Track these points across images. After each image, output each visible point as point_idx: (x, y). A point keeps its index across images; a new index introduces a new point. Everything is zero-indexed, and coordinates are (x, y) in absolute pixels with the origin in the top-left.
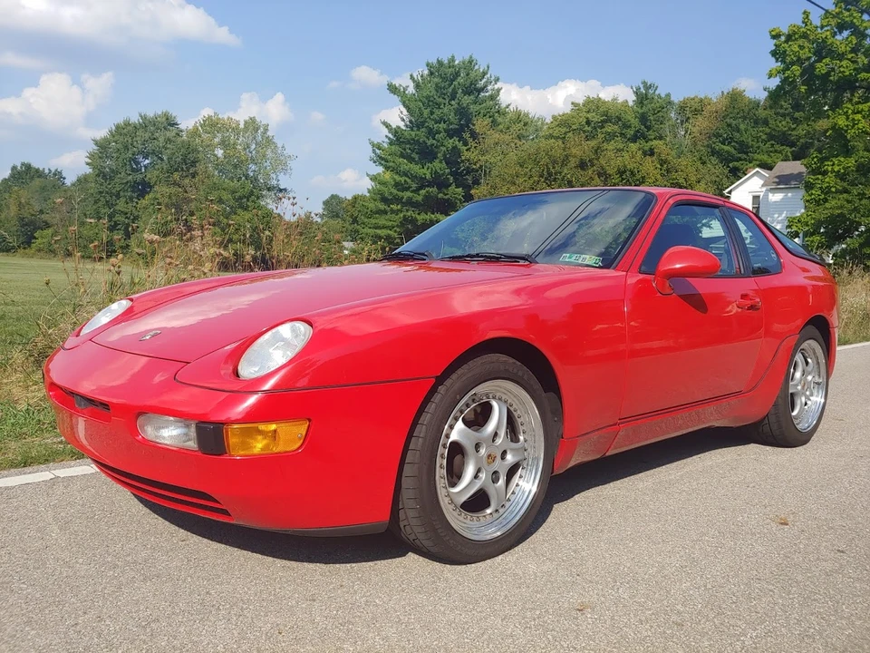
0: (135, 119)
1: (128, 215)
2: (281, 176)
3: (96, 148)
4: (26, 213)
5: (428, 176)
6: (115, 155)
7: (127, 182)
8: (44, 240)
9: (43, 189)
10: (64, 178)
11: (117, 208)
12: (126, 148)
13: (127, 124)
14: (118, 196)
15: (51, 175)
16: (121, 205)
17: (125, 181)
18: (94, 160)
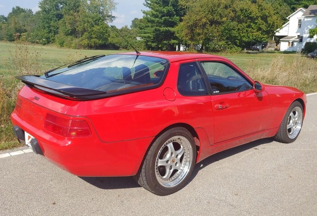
1: (55, 27)
2: (113, 11)
4: (17, 26)
5: (165, 12)
8: (25, 37)
9: (25, 17)
10: (33, 12)
11: (51, 24)
14: (51, 20)
15: (28, 11)
16: (52, 23)
17: (53, 14)
18: (42, 5)
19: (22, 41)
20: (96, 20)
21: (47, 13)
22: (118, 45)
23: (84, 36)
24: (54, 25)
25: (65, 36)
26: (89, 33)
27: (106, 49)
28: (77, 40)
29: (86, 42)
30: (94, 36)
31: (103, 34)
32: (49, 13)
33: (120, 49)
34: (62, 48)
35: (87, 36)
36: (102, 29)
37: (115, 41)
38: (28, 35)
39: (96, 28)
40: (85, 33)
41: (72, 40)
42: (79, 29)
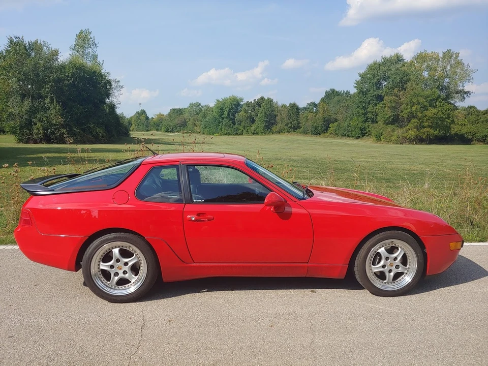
0: (379, 60)
1: (374, 113)
2: (466, 84)
3: (360, 78)
4: (326, 115)
6: (369, 81)
7: (374, 96)
8: (334, 128)
9: (339, 101)
11: (368, 110)
12: (374, 77)
13: (375, 63)
14: (369, 103)
15: (345, 94)
16: (370, 108)
17: (372, 95)
18: (359, 85)
19: (330, 134)
20: (431, 100)
21: (363, 95)
22: (469, 137)
23: (410, 125)
24: (373, 111)
25: (384, 125)
26: (419, 120)
27: (447, 144)
28: (400, 131)
29: (413, 133)
30: (426, 124)
31: (442, 121)
32: (366, 94)
33: (472, 143)
34: (379, 143)
35: (415, 124)
36: (440, 113)
37: (464, 130)
38: (338, 126)
39: (431, 112)
40: (413, 121)
41: (393, 130)
42: (405, 114)
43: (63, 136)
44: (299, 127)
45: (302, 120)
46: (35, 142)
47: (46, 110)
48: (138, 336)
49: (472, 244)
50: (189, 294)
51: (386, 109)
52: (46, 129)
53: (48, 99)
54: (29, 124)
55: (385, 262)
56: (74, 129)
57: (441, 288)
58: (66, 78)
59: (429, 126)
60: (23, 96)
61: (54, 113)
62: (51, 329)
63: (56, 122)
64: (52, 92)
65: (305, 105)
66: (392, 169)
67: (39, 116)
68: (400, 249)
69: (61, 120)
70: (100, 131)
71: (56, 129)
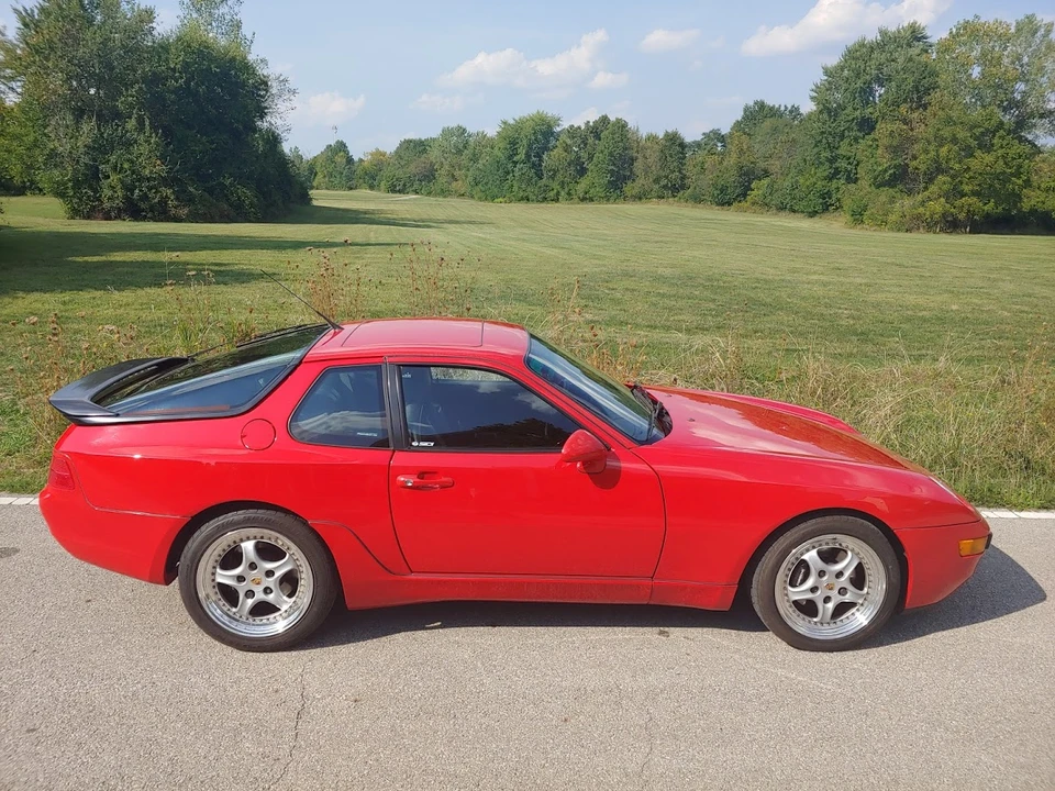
0: (872, 36)
1: (851, 160)
3: (826, 78)
4: (745, 161)
6: (845, 85)
7: (853, 119)
8: (761, 191)
9: (775, 130)
10: (801, 114)
11: (839, 152)
12: (858, 76)
13: (862, 44)
14: (842, 137)
15: (787, 112)
16: (844, 149)
17: (851, 118)
18: (821, 95)
19: (753, 204)
20: (982, 134)
21: (830, 117)
23: (933, 188)
24: (849, 154)
25: (873, 188)
26: (953, 177)
27: (1012, 232)
28: (908, 202)
29: (938, 207)
30: (966, 188)
31: (1004, 182)
32: (837, 115)
34: (859, 227)
35: (945, 187)
36: (1001, 162)
38: (770, 186)
39: (982, 161)
40: (940, 179)
41: (892, 200)
42: (921, 164)
43: (166, 203)
44: (683, 187)
45: (691, 170)
46: (107, 218)
47: (129, 144)
48: (288, 736)
49: (1024, 514)
50: (403, 634)
51: (880, 151)
52: (129, 189)
53: (133, 121)
54: (93, 177)
55: (816, 582)
56: (192, 190)
57: (936, 631)
58: (171, 73)
59: (974, 193)
60: (79, 114)
61: (146, 154)
62: (114, 715)
63: (151, 172)
64: (142, 106)
65: (699, 138)
66: (877, 306)
67: (113, 159)
68: (849, 553)
69: (160, 168)
70: (246, 194)
71: (150, 189)
